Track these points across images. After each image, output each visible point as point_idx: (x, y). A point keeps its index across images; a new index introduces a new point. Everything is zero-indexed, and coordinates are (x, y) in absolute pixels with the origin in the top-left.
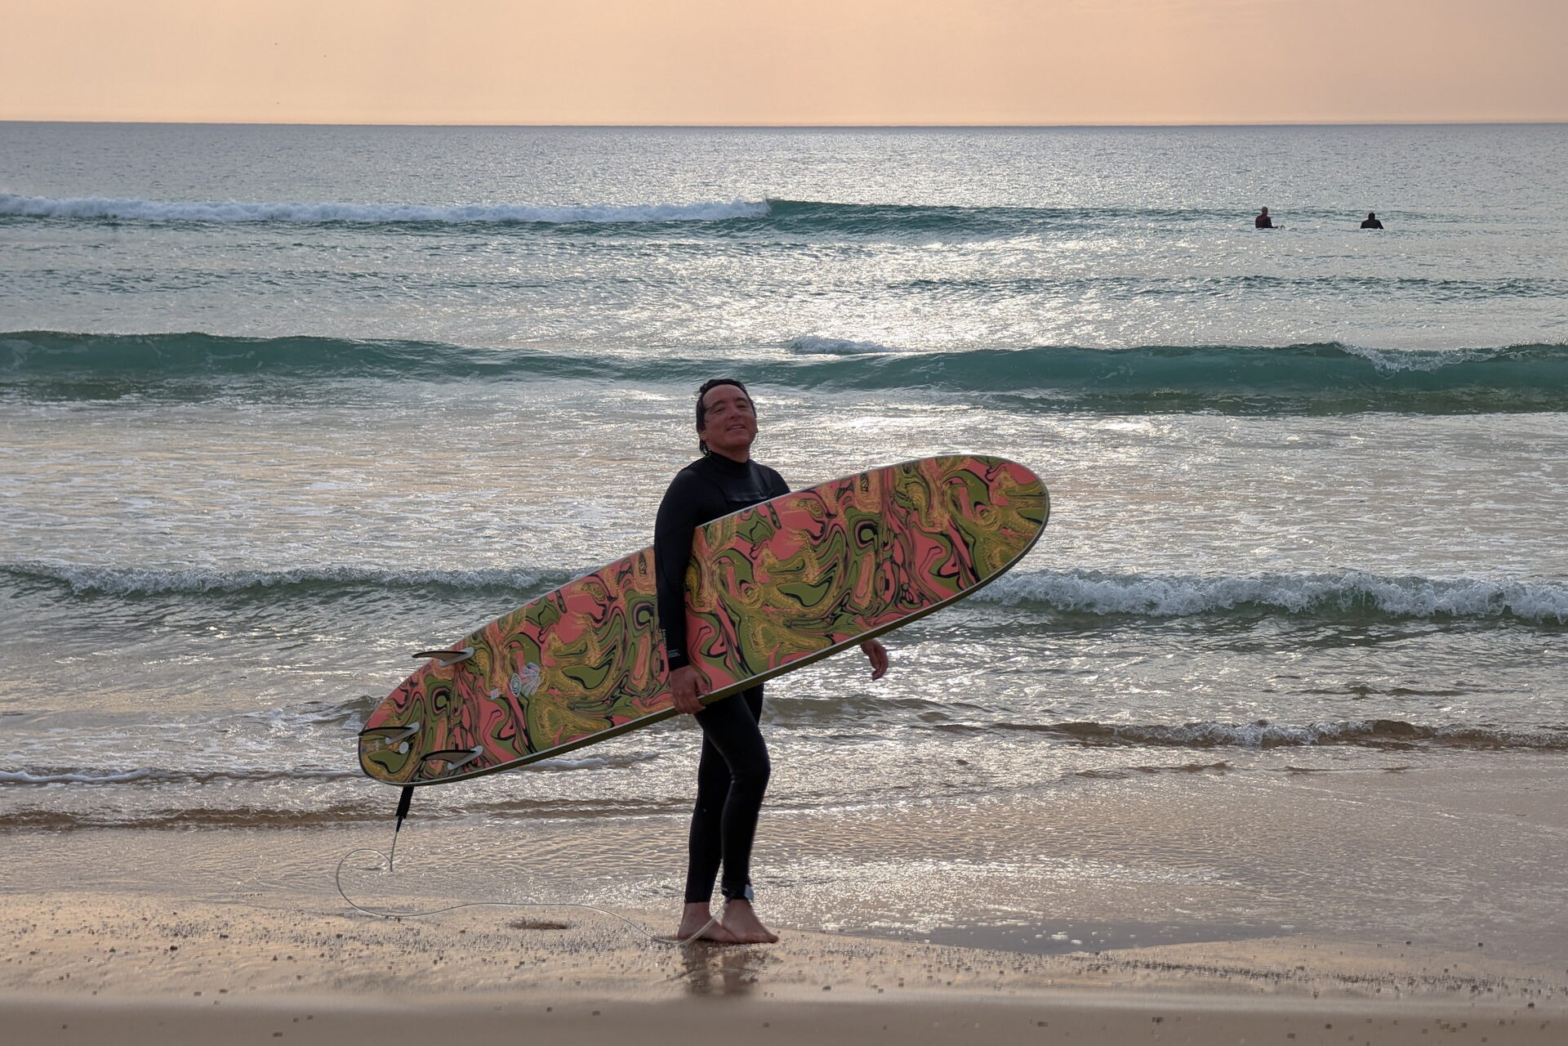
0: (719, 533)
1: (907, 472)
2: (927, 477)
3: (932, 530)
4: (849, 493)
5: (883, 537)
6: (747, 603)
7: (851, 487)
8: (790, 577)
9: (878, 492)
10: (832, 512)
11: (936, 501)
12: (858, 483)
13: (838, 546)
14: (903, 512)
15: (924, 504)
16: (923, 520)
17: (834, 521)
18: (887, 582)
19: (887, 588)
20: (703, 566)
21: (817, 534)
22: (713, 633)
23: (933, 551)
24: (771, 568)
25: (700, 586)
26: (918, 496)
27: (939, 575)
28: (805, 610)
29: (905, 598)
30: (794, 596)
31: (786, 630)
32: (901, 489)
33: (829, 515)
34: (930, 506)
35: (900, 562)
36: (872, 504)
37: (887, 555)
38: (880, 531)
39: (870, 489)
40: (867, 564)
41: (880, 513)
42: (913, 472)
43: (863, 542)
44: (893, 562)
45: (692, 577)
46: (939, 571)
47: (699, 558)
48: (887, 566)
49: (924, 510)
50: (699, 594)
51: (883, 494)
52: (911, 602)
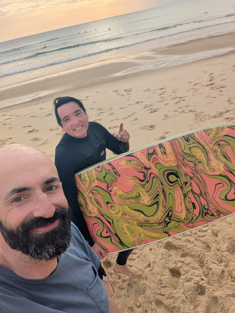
0: (87, 179)
1: (187, 141)
2: (202, 143)
3: (214, 173)
4: (154, 156)
5: (184, 179)
6: (113, 213)
7: (154, 153)
8: (133, 201)
9: (173, 154)
10: (148, 167)
11: (212, 156)
12: (158, 150)
13: (157, 185)
14: (192, 164)
15: (204, 159)
16: (207, 168)
17: (150, 172)
18: (193, 204)
19: (194, 207)
20: (85, 194)
21: (143, 179)
22: (100, 227)
23: (218, 186)
24: (121, 196)
25: (87, 204)
26: (199, 154)
27: (226, 199)
28: (148, 218)
29: (208, 213)
30: (138, 211)
31: (140, 228)
32: (187, 151)
33: (146, 168)
34: (208, 160)
35: (198, 193)
36: (171, 161)
37: (189, 189)
38: (180, 176)
39: (167, 152)
40: (177, 194)
41: (177, 166)
42: (192, 141)
43: (172, 182)
44: (194, 193)
45: (81, 200)
46: (226, 197)
47: (81, 190)
48: (191, 195)
49: (205, 162)
50: (87, 208)
51: (176, 155)
52: (213, 215)
